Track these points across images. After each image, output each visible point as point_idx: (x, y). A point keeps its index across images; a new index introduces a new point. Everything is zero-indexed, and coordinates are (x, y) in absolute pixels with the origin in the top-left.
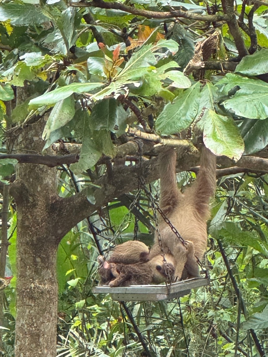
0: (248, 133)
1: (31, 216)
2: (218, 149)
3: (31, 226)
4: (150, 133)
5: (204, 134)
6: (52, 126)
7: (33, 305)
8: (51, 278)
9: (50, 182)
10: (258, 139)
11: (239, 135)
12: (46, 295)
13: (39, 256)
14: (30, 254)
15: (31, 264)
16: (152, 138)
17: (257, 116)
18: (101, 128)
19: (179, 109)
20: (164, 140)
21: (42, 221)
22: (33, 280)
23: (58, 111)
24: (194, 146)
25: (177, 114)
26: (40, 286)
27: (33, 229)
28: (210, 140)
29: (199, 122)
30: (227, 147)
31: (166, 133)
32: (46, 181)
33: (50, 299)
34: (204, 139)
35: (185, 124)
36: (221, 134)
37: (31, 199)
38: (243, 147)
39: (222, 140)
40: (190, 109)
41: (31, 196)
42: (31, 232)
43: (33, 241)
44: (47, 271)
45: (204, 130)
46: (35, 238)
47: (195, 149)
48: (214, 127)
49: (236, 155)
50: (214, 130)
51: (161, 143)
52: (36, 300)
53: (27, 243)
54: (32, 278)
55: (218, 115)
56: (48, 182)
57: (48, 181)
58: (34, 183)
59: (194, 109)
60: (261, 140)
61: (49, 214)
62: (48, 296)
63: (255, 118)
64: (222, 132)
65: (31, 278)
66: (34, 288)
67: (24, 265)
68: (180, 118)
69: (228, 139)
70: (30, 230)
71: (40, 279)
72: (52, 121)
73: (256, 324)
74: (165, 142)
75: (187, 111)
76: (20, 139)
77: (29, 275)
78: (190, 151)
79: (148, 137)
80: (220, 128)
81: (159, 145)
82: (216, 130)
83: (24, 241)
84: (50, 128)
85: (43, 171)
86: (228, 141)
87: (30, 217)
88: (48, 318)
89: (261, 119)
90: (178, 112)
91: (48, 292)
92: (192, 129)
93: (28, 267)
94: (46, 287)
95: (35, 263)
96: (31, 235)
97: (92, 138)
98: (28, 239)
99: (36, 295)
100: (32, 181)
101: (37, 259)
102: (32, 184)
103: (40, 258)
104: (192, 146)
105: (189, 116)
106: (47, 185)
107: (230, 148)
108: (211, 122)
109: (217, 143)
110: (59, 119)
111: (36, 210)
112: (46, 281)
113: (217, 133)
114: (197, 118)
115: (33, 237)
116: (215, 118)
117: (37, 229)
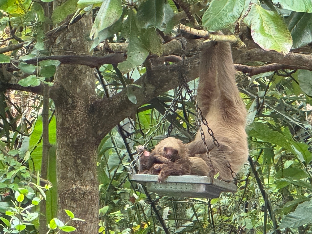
0: (295, 27)
1: (71, 117)
2: (267, 44)
3: (70, 128)
4: (199, 30)
5: (252, 29)
6: (100, 26)
7: (75, 206)
8: (92, 179)
9: (89, 83)
10: (305, 33)
11: (287, 29)
12: (88, 196)
13: (80, 158)
14: (71, 155)
15: (72, 165)
16: (202, 34)
17: (304, 9)
18: (149, 26)
19: (225, 5)
20: (213, 35)
21: (82, 122)
22: (75, 181)
23: (105, 11)
24: (241, 42)
25: (224, 10)
26: (82, 187)
27: (73, 131)
28: (258, 35)
29: (245, 18)
30: (276, 42)
31: (213, 29)
32: (85, 82)
33: (92, 200)
34: (252, 34)
35: (232, 20)
36: (269, 28)
37: (70, 101)
38: (291, 41)
39: (269, 34)
40: (236, 5)
41: (70, 97)
42: (71, 133)
43: (73, 142)
44: (88, 172)
45: (252, 25)
46: (75, 140)
47: (243, 44)
48: (262, 21)
49: (284, 49)
50: (262, 24)
51: (210, 39)
52: (78, 202)
53: (68, 145)
54: (74, 180)
55: (265, 10)
56: (87, 84)
57: (87, 82)
58: (73, 84)
59: (240, 4)
60: (308, 34)
61: (89, 115)
62: (90, 197)
63: (303, 11)
64: (270, 27)
65: (72, 180)
66: (76, 189)
67: (64, 167)
68: (227, 14)
69: (276, 34)
70: (70, 132)
71: (81, 180)
72: (100, 21)
73: (292, 222)
74: (214, 38)
75: (233, 7)
76: (58, 41)
77: (71, 177)
78: (238, 47)
79: (197, 33)
80: (268, 23)
81: (208, 40)
82: (264, 25)
83: (64, 143)
84: (98, 27)
85: (82, 73)
86: (275, 35)
87: (69, 119)
88: (90, 219)
89: (309, 12)
90: (224, 8)
91: (90, 193)
92: (240, 24)
93: (69, 169)
94: (88, 189)
95: (76, 165)
96: (71, 137)
97: (139, 37)
98: (68, 141)
99: (78, 196)
100: (71, 83)
101: (77, 161)
102: (71, 86)
103: (81, 159)
104: (240, 42)
105: (235, 12)
106: (86, 86)
107: (278, 43)
108: (258, 17)
109: (265, 38)
110: (107, 18)
111: (75, 112)
112: (87, 183)
113: (265, 28)
114: (244, 14)
115: (73, 139)
116: (262, 13)
117: (77, 130)
